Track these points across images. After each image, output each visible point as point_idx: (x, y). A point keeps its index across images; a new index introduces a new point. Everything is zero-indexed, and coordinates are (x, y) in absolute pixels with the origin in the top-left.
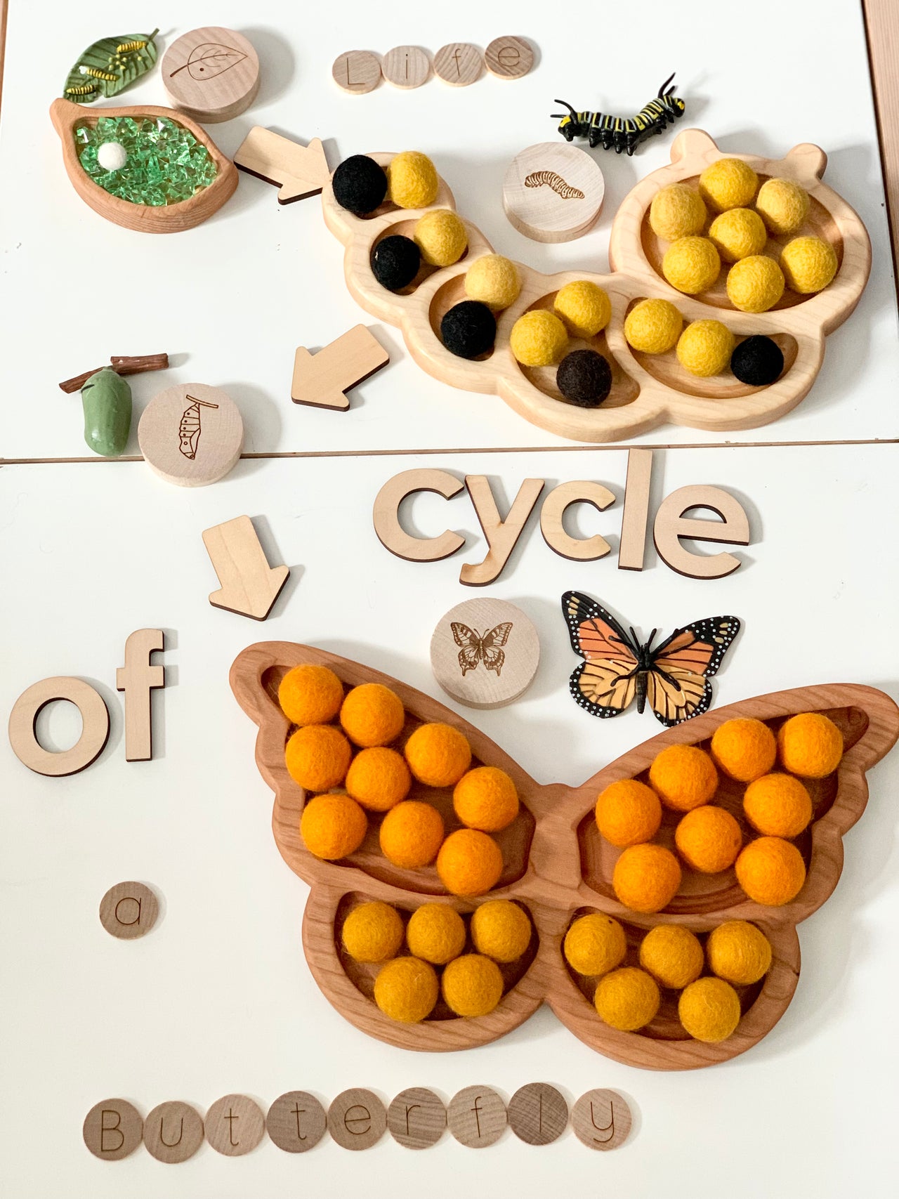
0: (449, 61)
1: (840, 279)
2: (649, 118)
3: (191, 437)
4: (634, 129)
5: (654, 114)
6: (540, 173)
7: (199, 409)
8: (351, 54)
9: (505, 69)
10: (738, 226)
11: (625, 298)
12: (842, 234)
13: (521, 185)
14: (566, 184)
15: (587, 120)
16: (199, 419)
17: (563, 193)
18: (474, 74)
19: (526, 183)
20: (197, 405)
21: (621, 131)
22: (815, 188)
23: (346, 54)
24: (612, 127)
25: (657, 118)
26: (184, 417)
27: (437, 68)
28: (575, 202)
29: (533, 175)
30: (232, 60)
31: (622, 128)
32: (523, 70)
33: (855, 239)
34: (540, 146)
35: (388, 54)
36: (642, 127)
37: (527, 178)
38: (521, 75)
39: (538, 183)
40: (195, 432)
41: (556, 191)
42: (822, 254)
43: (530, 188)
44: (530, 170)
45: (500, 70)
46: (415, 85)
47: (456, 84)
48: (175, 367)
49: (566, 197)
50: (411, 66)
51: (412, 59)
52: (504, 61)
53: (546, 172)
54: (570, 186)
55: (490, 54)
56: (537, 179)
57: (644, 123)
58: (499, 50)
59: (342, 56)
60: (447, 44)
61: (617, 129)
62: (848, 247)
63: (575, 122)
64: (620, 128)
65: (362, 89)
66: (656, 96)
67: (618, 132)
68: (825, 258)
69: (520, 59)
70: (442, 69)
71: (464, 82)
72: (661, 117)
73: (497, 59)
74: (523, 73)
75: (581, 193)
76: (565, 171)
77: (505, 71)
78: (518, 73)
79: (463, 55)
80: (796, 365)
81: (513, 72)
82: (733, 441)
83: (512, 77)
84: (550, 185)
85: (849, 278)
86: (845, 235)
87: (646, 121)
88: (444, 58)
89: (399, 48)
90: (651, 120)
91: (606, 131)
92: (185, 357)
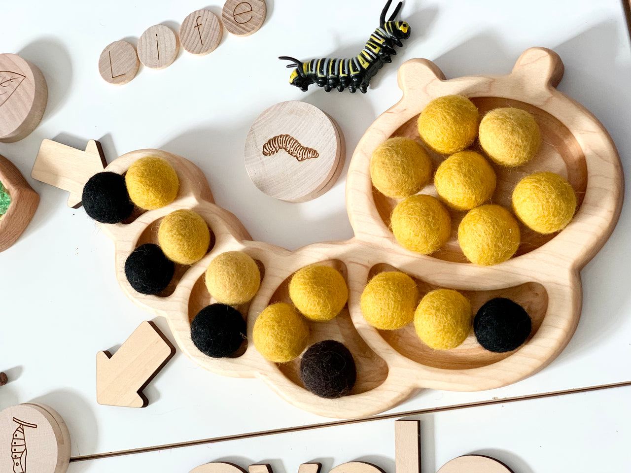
0: (192, 32)
1: (585, 208)
2: (371, 54)
3: (20, 458)
4: (357, 70)
5: (375, 48)
6: (275, 138)
7: (23, 430)
8: (112, 47)
9: (241, 27)
10: (455, 182)
11: (363, 267)
12: (584, 152)
13: (260, 156)
14: (300, 145)
15: (312, 71)
16: (24, 439)
17: (298, 156)
18: (215, 39)
19: (264, 152)
20: (21, 426)
21: (346, 75)
22: (548, 101)
23: (108, 47)
24: (336, 73)
25: (380, 51)
26: (13, 439)
27: (183, 42)
28: (310, 163)
29: (269, 142)
30: (15, 84)
31: (346, 73)
32: (257, 25)
33: (599, 155)
34: (272, 110)
35: (141, 37)
36: (366, 65)
37: (264, 146)
38: (255, 30)
39: (274, 149)
40: (23, 452)
41: (291, 154)
42: (550, 201)
43: (268, 157)
44: (266, 138)
45: (236, 29)
46: (167, 64)
47: (200, 54)
48: (14, 380)
49: (302, 159)
50: (161, 46)
51: (162, 37)
52: (239, 18)
53: (281, 136)
54: (305, 146)
55: (227, 15)
56: (273, 145)
57: (367, 60)
58: (233, 8)
59: (104, 51)
60: (188, 14)
61: (342, 75)
62: (592, 167)
63: (302, 74)
64: (344, 72)
65: (123, 81)
66: (378, 25)
67: (344, 77)
68: (554, 203)
69: (253, 13)
70: (187, 42)
71: (207, 50)
72: (384, 49)
73: (233, 19)
74: (258, 28)
75: (315, 151)
76: (298, 131)
77: (241, 29)
78: (253, 29)
79: (203, 23)
80: (548, 320)
81: (247, 28)
82: (501, 397)
83: (248, 34)
84: (286, 150)
85: (596, 205)
86: (587, 152)
87: (369, 58)
88: (188, 29)
89: (149, 29)
90: (373, 56)
91: (331, 78)
92: (19, 370)
